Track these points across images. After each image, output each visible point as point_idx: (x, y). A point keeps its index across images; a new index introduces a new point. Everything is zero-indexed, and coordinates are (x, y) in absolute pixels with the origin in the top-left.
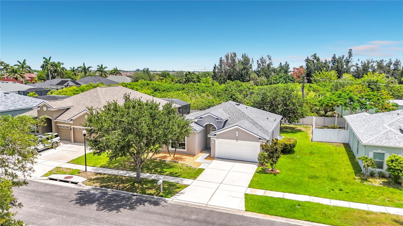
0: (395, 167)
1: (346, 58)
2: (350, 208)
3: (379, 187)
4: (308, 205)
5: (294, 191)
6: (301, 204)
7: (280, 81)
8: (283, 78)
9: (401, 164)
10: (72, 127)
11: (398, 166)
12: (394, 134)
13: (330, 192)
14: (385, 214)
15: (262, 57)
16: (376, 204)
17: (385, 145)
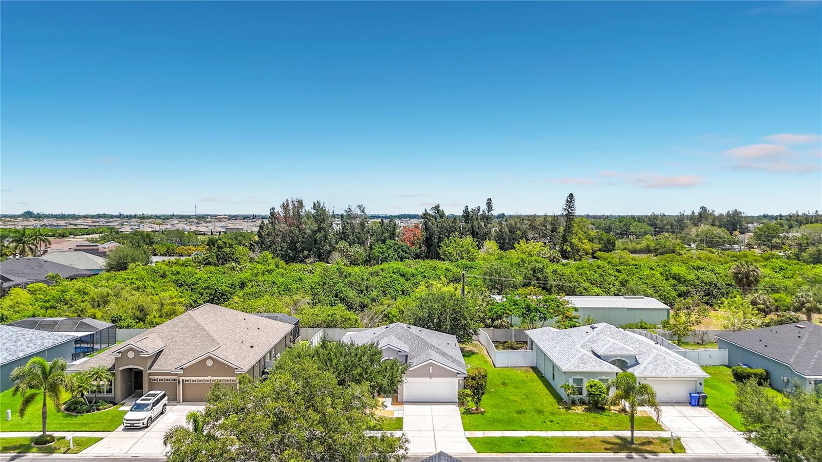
0: (595, 392)
1: (483, 211)
2: (565, 437)
3: (582, 414)
4: (530, 439)
5: (511, 428)
6: (524, 439)
7: (389, 255)
8: (392, 249)
9: (599, 388)
10: (181, 379)
11: (597, 391)
12: (588, 357)
13: (543, 424)
14: (594, 437)
15: (350, 209)
16: (584, 430)
17: (583, 370)
